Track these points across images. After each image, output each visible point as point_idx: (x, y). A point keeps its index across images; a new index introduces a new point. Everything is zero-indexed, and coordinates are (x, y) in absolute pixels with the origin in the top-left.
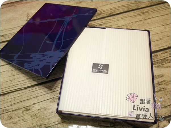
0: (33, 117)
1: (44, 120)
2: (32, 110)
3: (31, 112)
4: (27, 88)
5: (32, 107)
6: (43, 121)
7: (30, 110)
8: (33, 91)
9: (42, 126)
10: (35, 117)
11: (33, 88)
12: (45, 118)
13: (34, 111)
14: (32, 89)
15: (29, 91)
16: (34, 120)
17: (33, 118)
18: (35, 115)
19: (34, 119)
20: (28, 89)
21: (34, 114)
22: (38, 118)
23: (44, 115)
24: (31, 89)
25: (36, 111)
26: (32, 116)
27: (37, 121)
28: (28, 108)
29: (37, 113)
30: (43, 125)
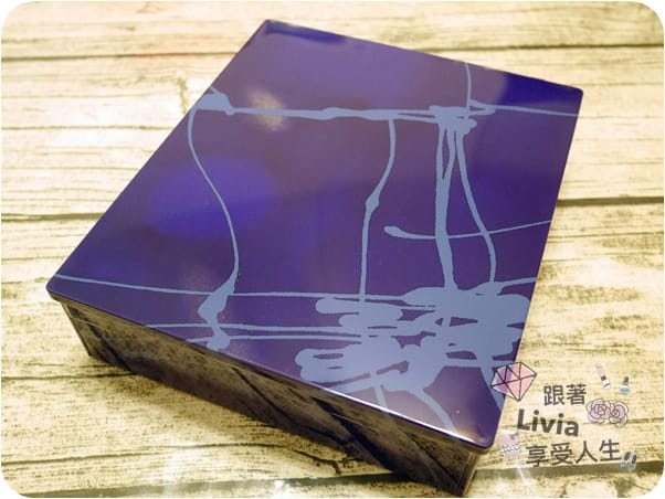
0: (17, 328)
1: (53, 349)
2: (25, 300)
3: (16, 304)
4: (39, 220)
5: (29, 290)
6: (49, 350)
7: (15, 296)
8: (58, 233)
9: (37, 367)
10: (23, 329)
11: (64, 226)
12: (61, 340)
13: (29, 305)
14: (58, 226)
15: (43, 233)
16: (14, 339)
17: (11, 330)
18: (26, 321)
19: (15, 333)
20: (43, 224)
21: (23, 316)
22: (33, 331)
23: (61, 329)
24: (53, 224)
25: (39, 307)
26: (11, 322)
27: (23, 343)
28: (12, 289)
29: (39, 313)
30: (40, 365)
